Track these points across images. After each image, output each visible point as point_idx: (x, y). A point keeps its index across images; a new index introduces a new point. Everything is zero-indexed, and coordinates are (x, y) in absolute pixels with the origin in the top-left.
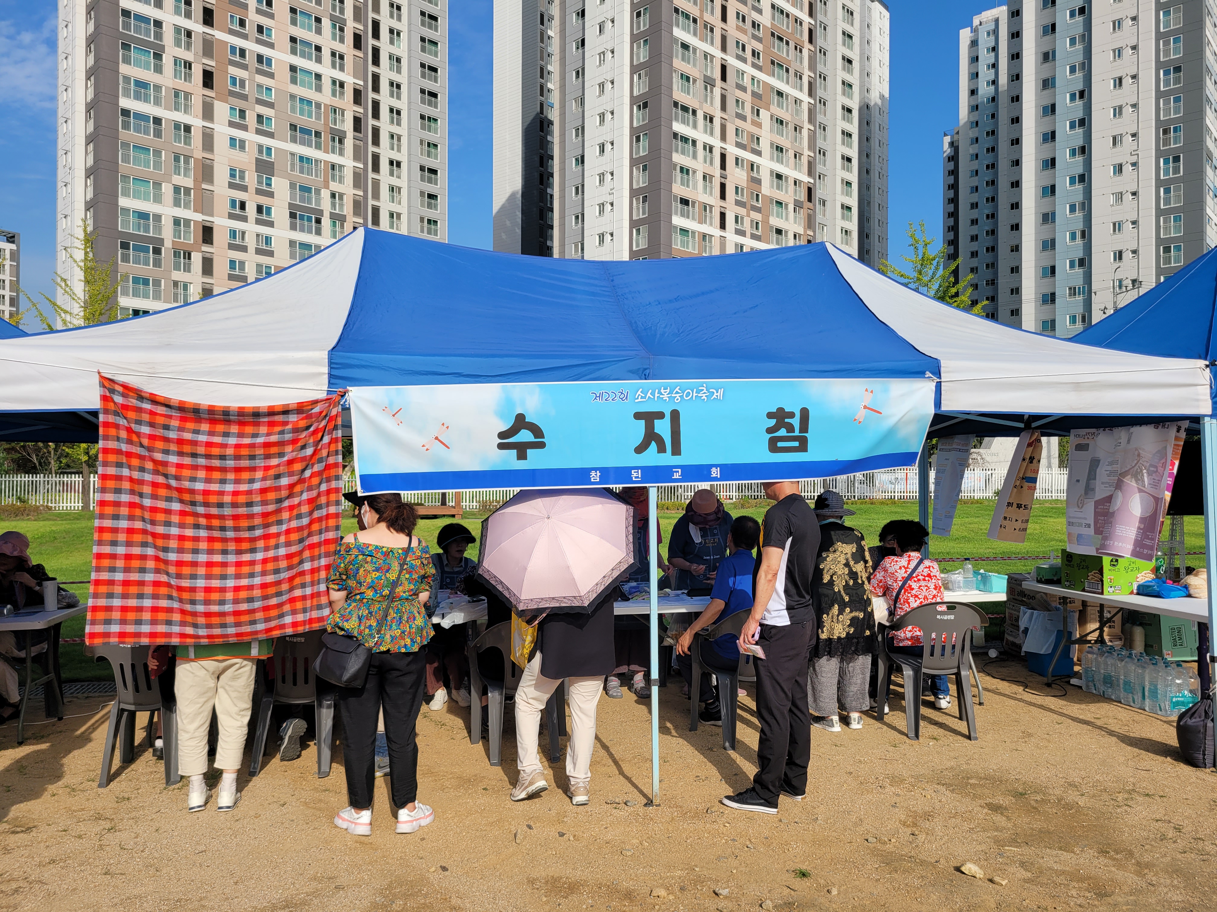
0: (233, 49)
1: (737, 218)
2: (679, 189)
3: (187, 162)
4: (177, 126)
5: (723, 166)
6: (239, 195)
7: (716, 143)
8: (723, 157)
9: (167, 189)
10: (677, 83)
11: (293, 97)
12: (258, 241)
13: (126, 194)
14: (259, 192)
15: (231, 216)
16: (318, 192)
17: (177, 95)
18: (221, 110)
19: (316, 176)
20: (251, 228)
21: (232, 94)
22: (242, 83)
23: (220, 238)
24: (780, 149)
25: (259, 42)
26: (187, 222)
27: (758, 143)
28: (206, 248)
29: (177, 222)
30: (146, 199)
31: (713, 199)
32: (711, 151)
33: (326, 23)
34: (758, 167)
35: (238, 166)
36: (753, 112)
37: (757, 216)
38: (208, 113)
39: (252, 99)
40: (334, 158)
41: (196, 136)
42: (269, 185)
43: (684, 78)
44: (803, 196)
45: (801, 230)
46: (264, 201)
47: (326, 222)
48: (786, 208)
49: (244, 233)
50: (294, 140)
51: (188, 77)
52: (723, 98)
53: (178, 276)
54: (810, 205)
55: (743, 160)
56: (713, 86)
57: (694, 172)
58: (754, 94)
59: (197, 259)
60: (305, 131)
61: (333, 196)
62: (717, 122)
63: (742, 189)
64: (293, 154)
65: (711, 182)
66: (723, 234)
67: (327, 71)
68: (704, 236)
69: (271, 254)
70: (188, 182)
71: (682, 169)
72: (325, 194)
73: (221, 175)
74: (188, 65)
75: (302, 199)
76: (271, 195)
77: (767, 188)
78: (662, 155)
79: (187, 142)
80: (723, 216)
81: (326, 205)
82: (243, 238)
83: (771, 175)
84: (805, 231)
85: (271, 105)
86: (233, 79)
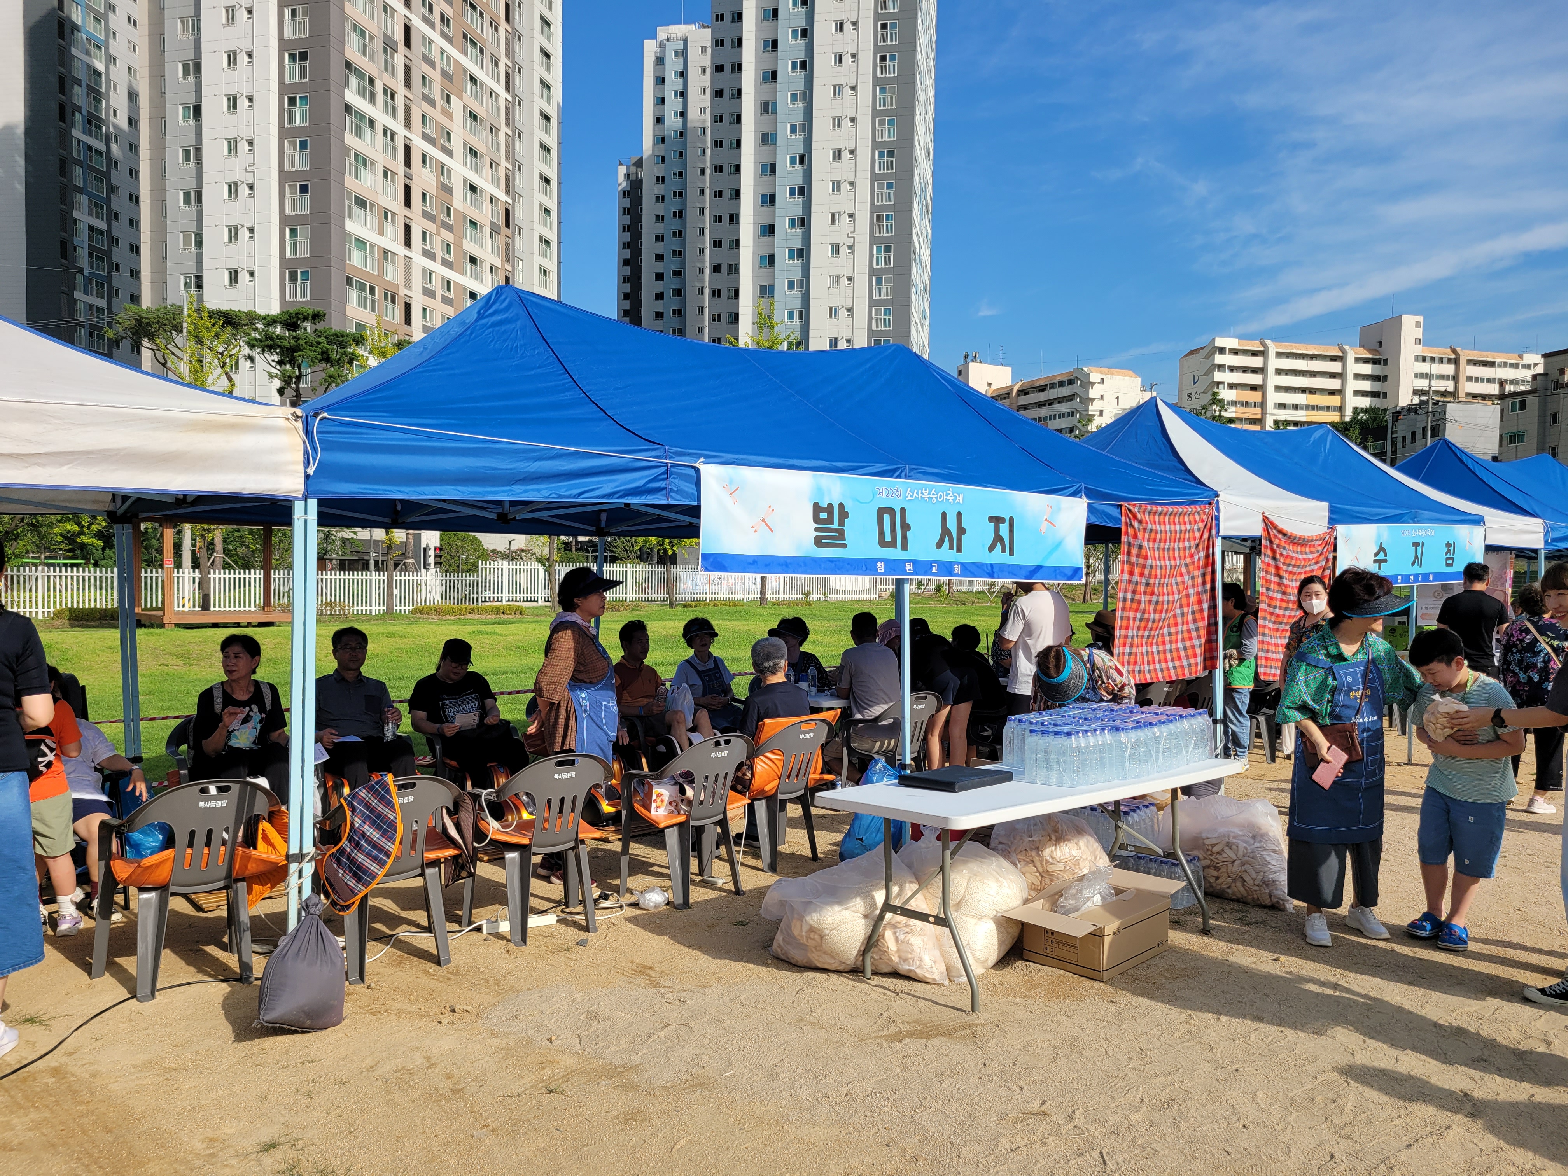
1: (424, 233)
2: (352, 183)
5: (408, 163)
7: (399, 129)
8: (408, 149)
10: (350, 37)
24: (473, 153)
27: (449, 140)
31: (396, 205)
32: (392, 139)
34: (449, 171)
36: (442, 98)
37: (448, 236)
43: (359, 31)
44: (500, 220)
45: (498, 263)
48: (482, 231)
52: (407, 70)
54: (508, 232)
55: (431, 159)
56: (395, 51)
57: (373, 163)
58: (444, 73)
62: (400, 101)
63: (431, 198)
65: (393, 181)
66: (408, 253)
68: (386, 252)
71: (357, 156)
77: (460, 200)
78: (332, 133)
80: (408, 228)
83: (465, 185)
84: (502, 265)
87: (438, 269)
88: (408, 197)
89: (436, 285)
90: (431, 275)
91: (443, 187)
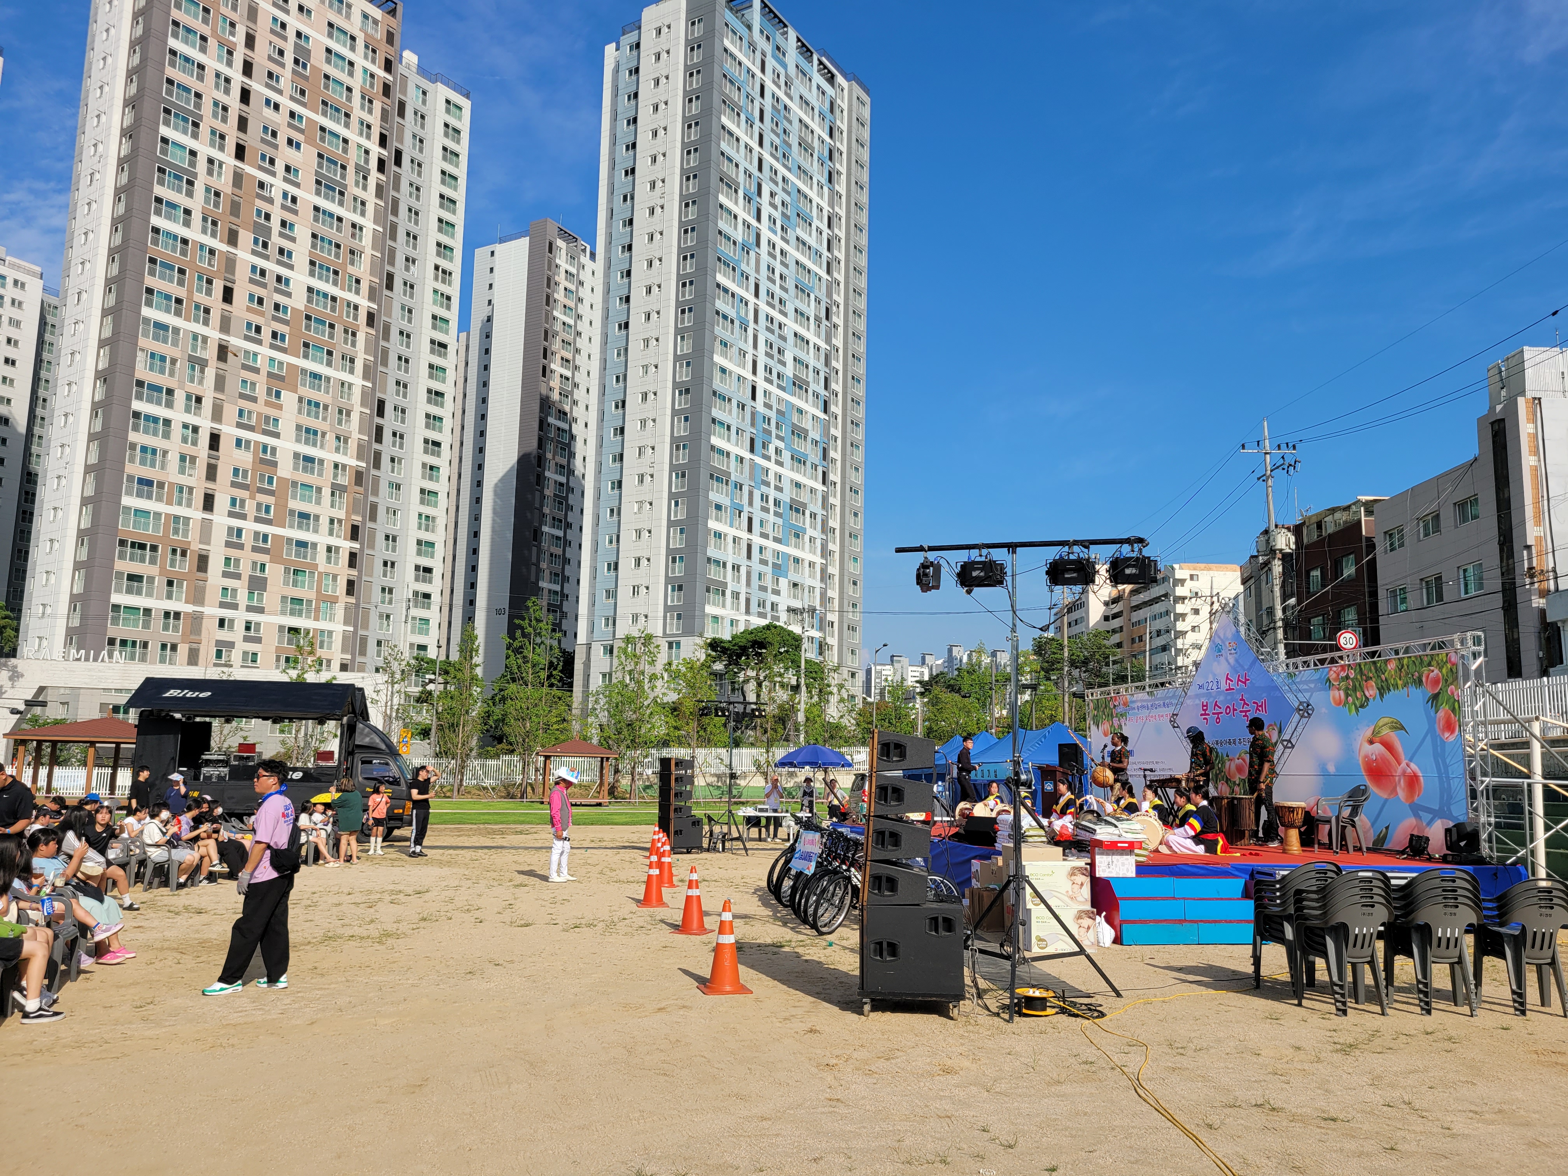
1: (233, 501)
2: (135, 469)
7: (206, 425)
37: (270, 500)
43: (157, 358)
45: (341, 514)
54: (359, 489)
55: (248, 442)
56: (204, 366)
57: (165, 453)
58: (272, 375)
62: (207, 402)
63: (245, 472)
65: (192, 463)
66: (207, 516)
68: (177, 518)
71: (144, 449)
77: (287, 471)
80: (209, 497)
83: (296, 458)
87: (249, 526)
88: (211, 473)
89: (247, 539)
90: (239, 531)
91: (263, 461)
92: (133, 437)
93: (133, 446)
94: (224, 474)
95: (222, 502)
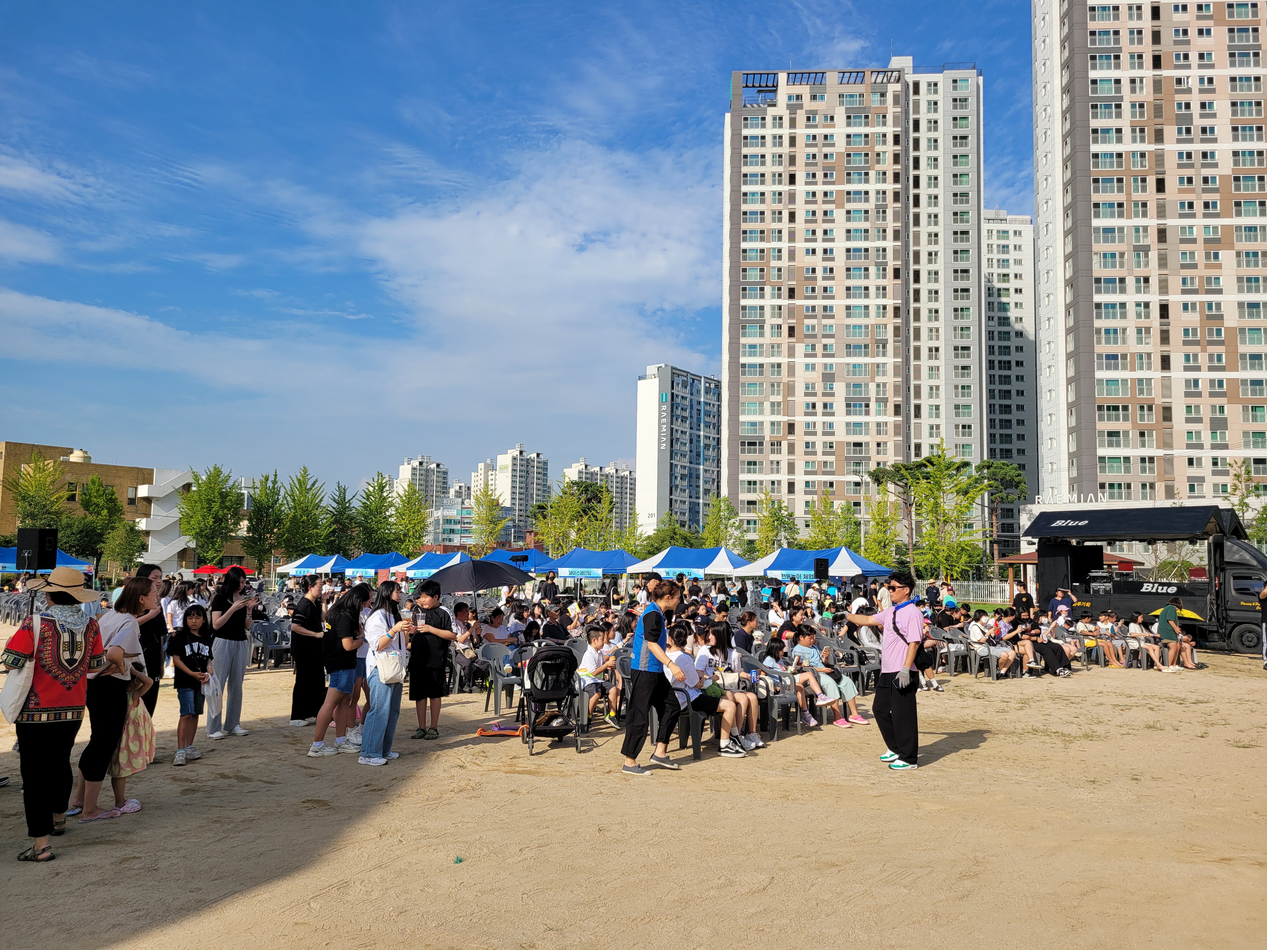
0: (807, 308)
1: (1187, 357)
3: (779, 386)
4: (773, 366)
6: (811, 400)
8: (1164, 307)
9: (767, 405)
11: (848, 326)
12: (824, 427)
13: (744, 414)
14: (824, 395)
15: (806, 414)
16: (867, 385)
17: (773, 347)
18: (800, 348)
19: (865, 375)
20: (819, 419)
21: (807, 336)
22: (813, 327)
23: (799, 429)
25: (824, 298)
26: (779, 423)
27: (1218, 283)
28: (790, 437)
29: (773, 424)
30: (755, 413)
31: (1152, 347)
32: (1146, 306)
33: (873, 270)
34: (1219, 304)
35: (811, 381)
36: (1207, 258)
38: (791, 353)
39: (819, 336)
40: (879, 360)
41: (784, 369)
42: (831, 388)
46: (828, 400)
47: (873, 405)
49: (815, 423)
50: (849, 355)
51: (780, 335)
53: (774, 457)
56: (1148, 251)
57: (1124, 330)
58: (1209, 241)
59: (785, 445)
60: (858, 347)
61: (878, 386)
62: (1154, 280)
64: (848, 364)
65: (1147, 333)
66: (1166, 374)
67: (873, 302)
68: (1140, 381)
69: (833, 434)
70: (779, 398)
72: (872, 387)
73: (800, 389)
74: (779, 327)
75: (854, 393)
76: (833, 395)
77: (1233, 321)
79: (779, 373)
80: (1165, 358)
81: (873, 394)
82: (814, 427)
83: (1240, 306)
85: (832, 336)
86: (808, 326)
87: (1204, 376)
88: (1165, 338)
89: (1203, 387)
90: (1196, 382)
91: (1209, 317)
92: (1098, 323)
93: (1098, 331)
94: (1176, 336)
95: (1177, 360)
